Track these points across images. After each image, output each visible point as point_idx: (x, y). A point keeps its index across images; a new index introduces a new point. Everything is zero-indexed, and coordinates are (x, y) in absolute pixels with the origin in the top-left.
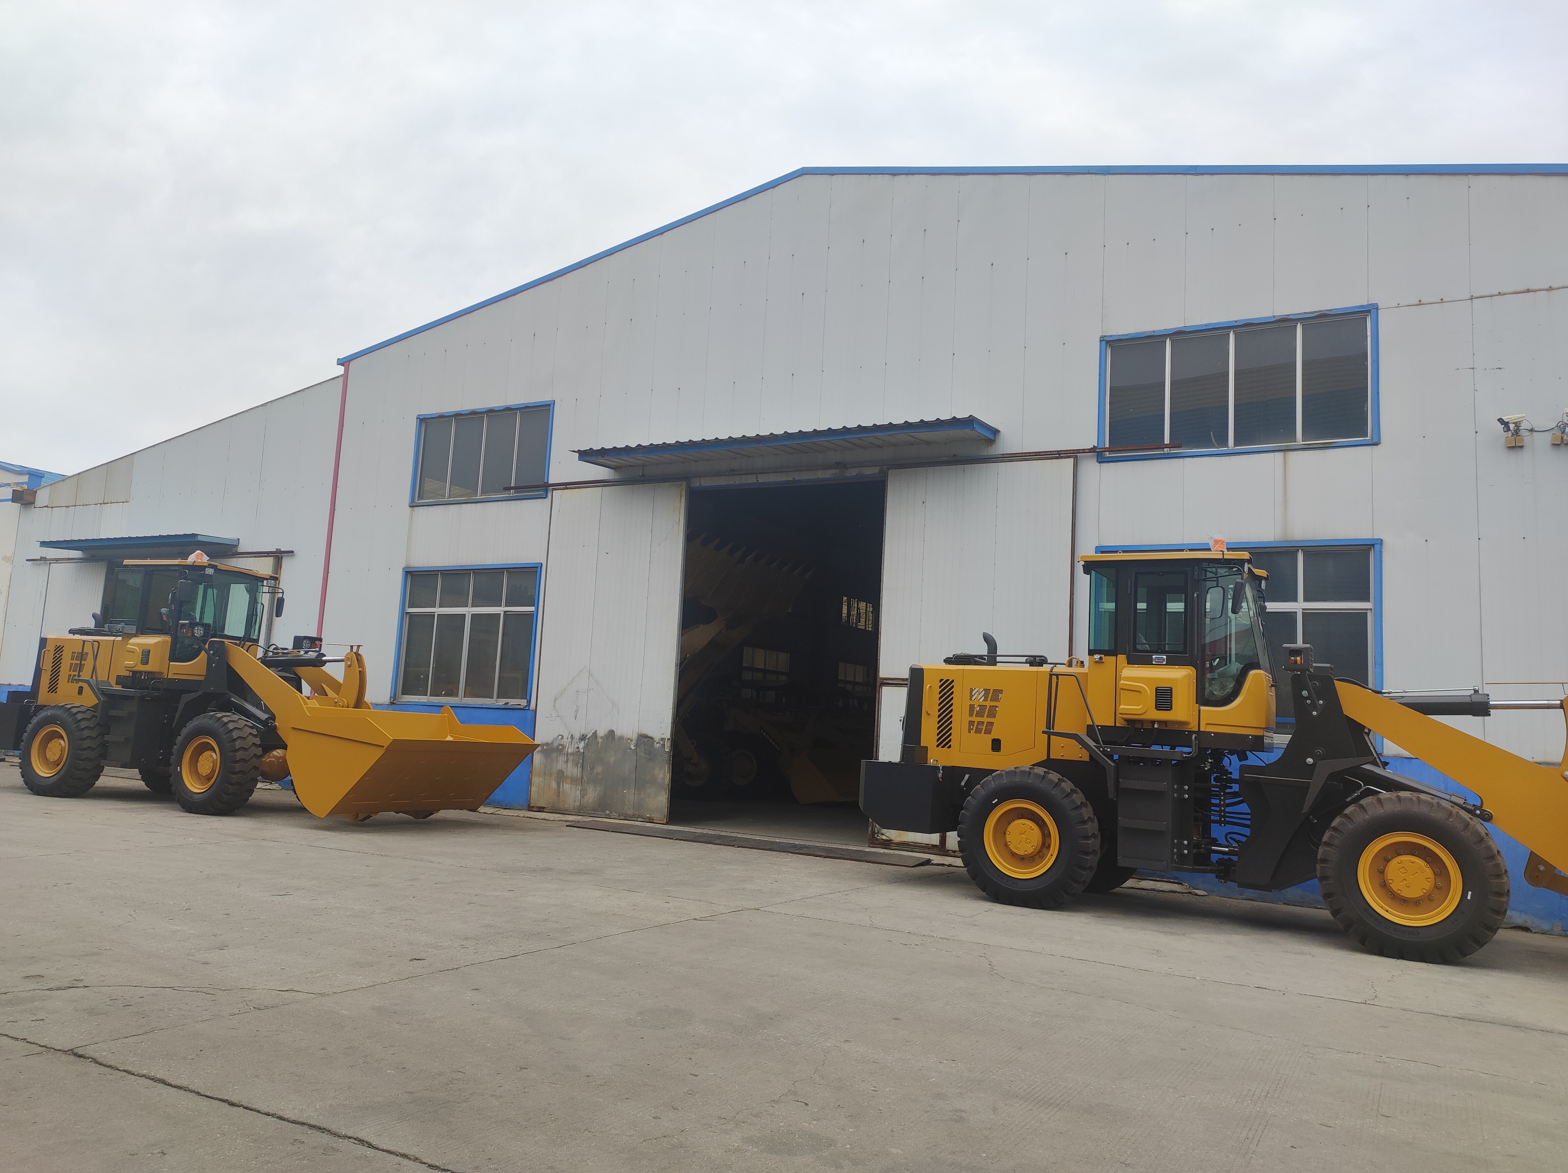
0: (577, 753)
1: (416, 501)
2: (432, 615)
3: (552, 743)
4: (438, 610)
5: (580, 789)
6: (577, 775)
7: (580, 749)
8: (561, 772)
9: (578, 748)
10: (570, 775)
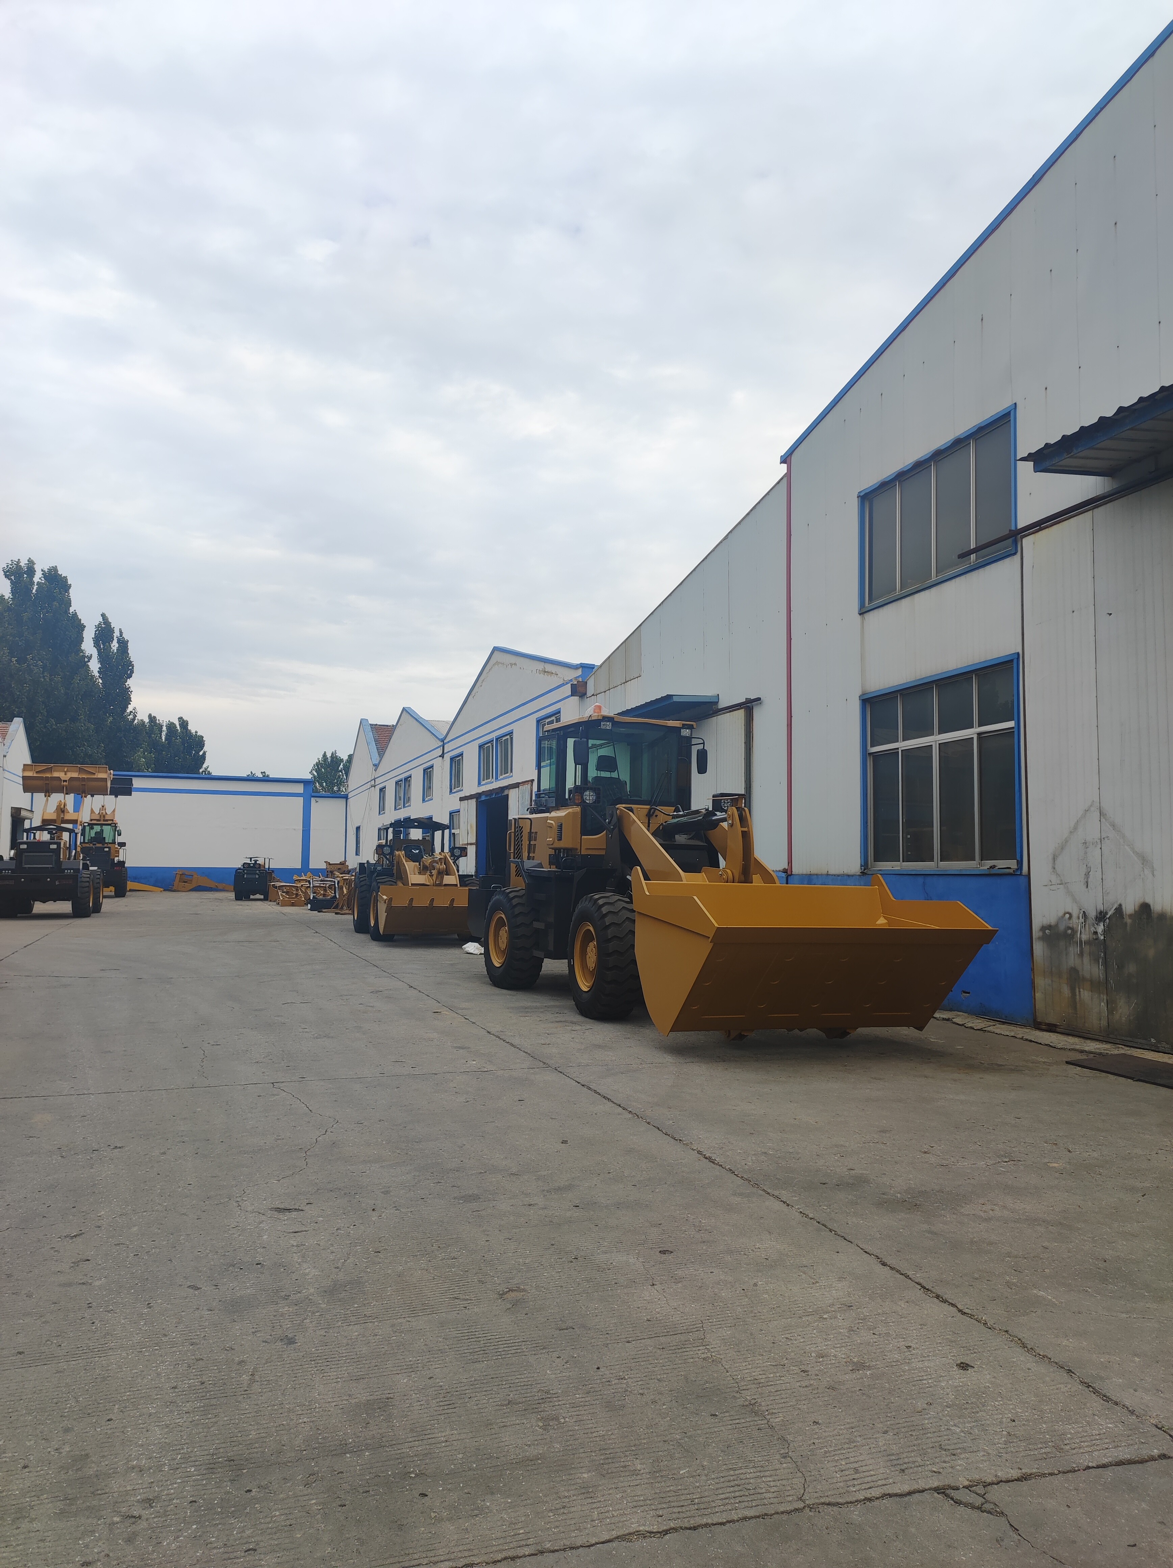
0: (1094, 941)
1: (867, 605)
2: (894, 753)
3: (1057, 925)
4: (903, 745)
5: (1105, 1001)
6: (1099, 976)
7: (1099, 935)
8: (1074, 971)
9: (1096, 933)
10: (1087, 976)
